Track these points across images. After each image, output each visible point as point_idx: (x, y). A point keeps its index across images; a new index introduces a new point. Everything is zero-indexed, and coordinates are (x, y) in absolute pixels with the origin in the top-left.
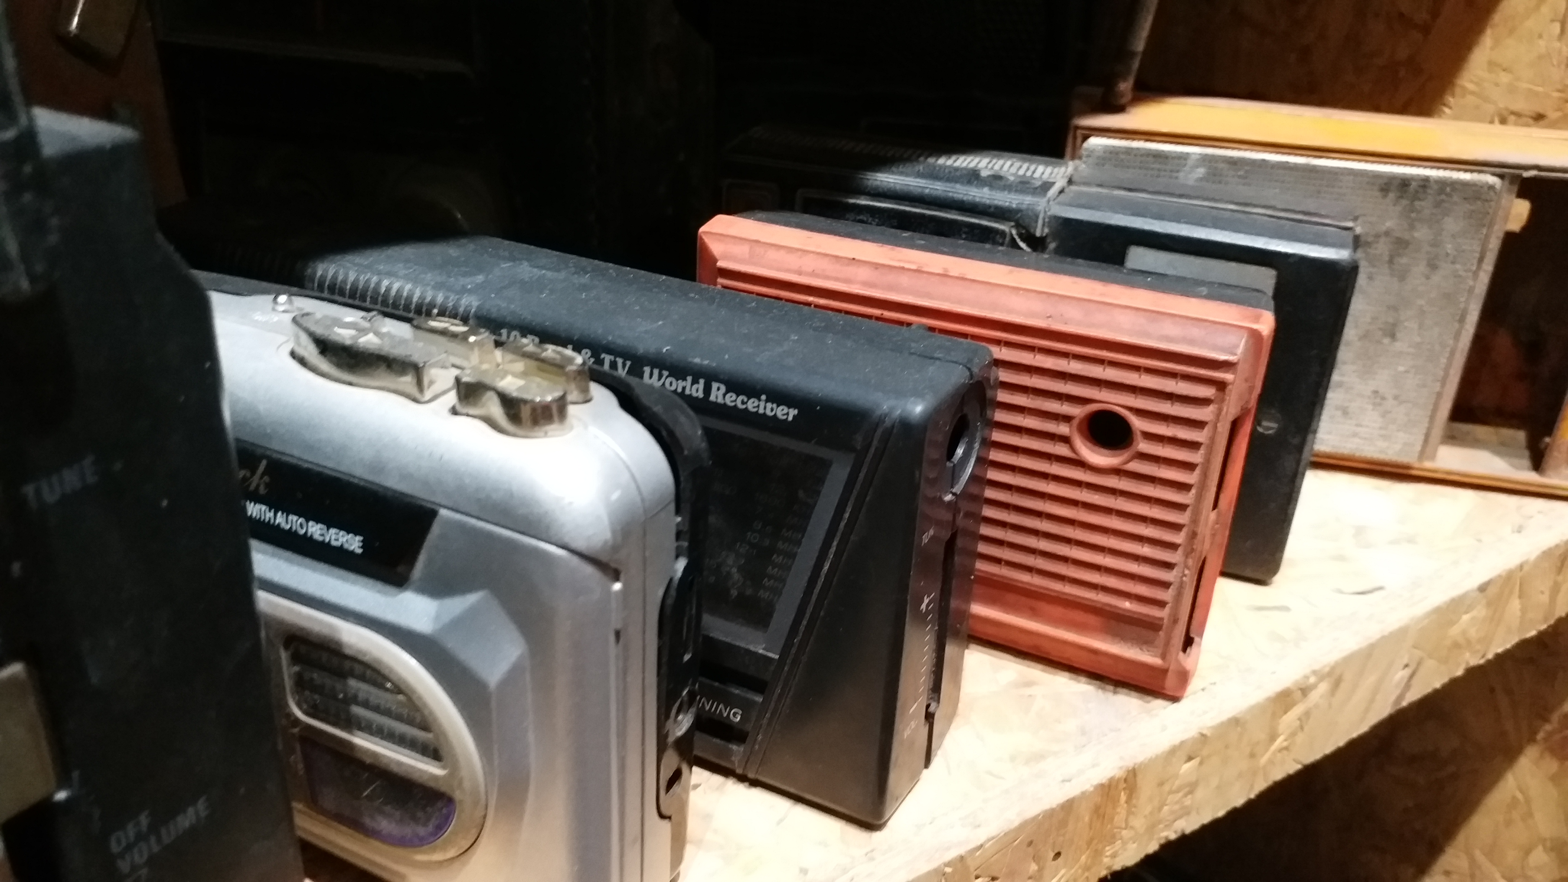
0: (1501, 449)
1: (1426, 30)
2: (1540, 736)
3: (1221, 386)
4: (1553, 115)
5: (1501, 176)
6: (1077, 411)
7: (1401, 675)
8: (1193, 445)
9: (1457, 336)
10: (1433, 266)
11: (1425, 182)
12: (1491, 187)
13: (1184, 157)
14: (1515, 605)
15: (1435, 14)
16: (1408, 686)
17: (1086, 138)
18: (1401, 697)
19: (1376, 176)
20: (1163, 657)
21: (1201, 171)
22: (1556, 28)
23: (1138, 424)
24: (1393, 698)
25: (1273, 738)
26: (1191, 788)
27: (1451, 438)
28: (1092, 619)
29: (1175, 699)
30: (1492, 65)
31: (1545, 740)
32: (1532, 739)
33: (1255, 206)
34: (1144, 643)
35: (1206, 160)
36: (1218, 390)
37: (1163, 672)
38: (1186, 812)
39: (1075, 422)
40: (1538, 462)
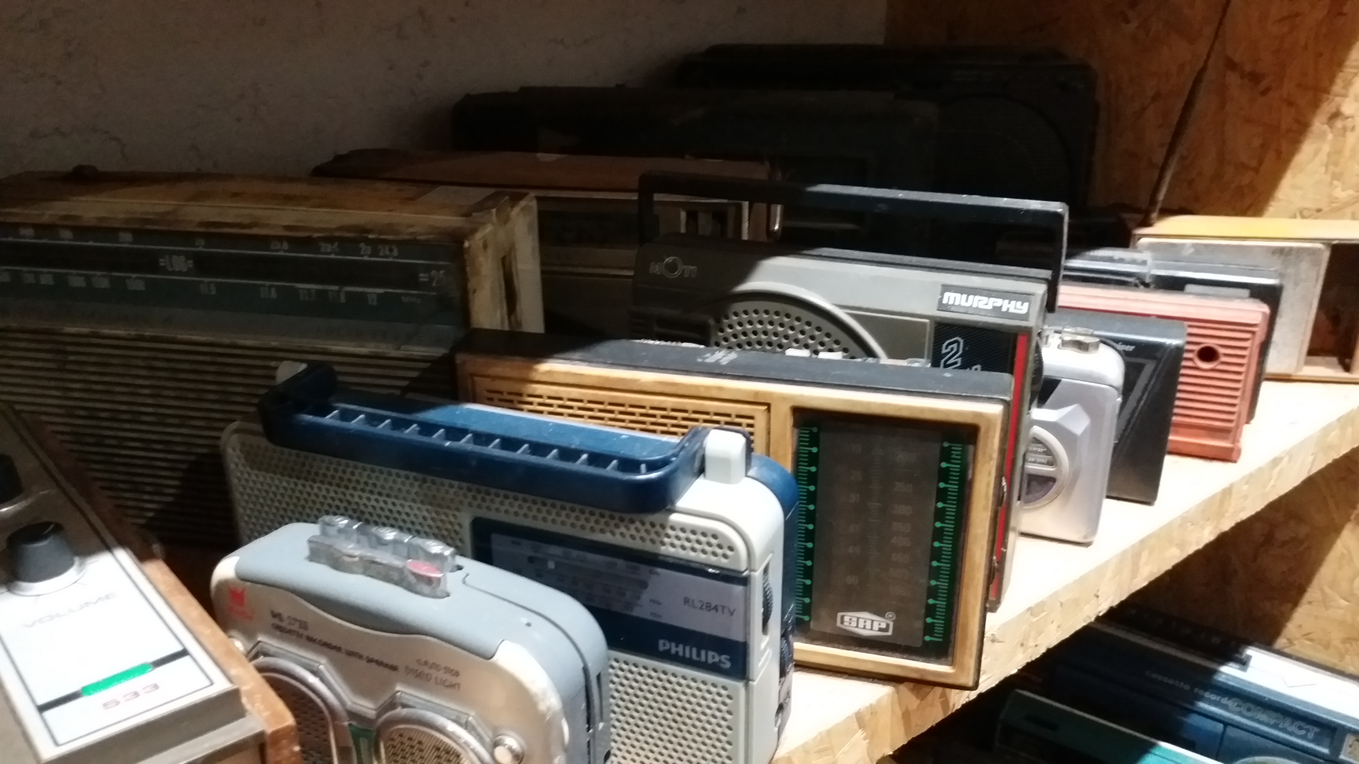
0: (1328, 365)
1: (1257, 170)
2: (1353, 517)
3: (1253, 333)
4: (1325, 209)
5: (1324, 244)
6: (1197, 348)
7: (1311, 458)
8: (1243, 357)
9: (1309, 314)
10: (1296, 284)
11: (1291, 249)
12: (1320, 249)
13: (1183, 245)
14: (1350, 430)
15: (1261, 163)
16: (1313, 464)
17: (1139, 239)
18: (1310, 470)
19: (1269, 248)
20: (1233, 443)
21: (1192, 250)
22: (1323, 169)
23: (1221, 351)
24: (1308, 469)
25: (1270, 479)
26: (1245, 497)
27: (1307, 363)
28: (1202, 432)
29: (1235, 462)
30: (1293, 187)
31: (1355, 519)
32: (1348, 520)
33: (1232, 264)
34: (1224, 439)
35: (1194, 245)
36: (1253, 334)
37: (1231, 450)
38: (1243, 509)
39: (1196, 353)
40: (1347, 368)
